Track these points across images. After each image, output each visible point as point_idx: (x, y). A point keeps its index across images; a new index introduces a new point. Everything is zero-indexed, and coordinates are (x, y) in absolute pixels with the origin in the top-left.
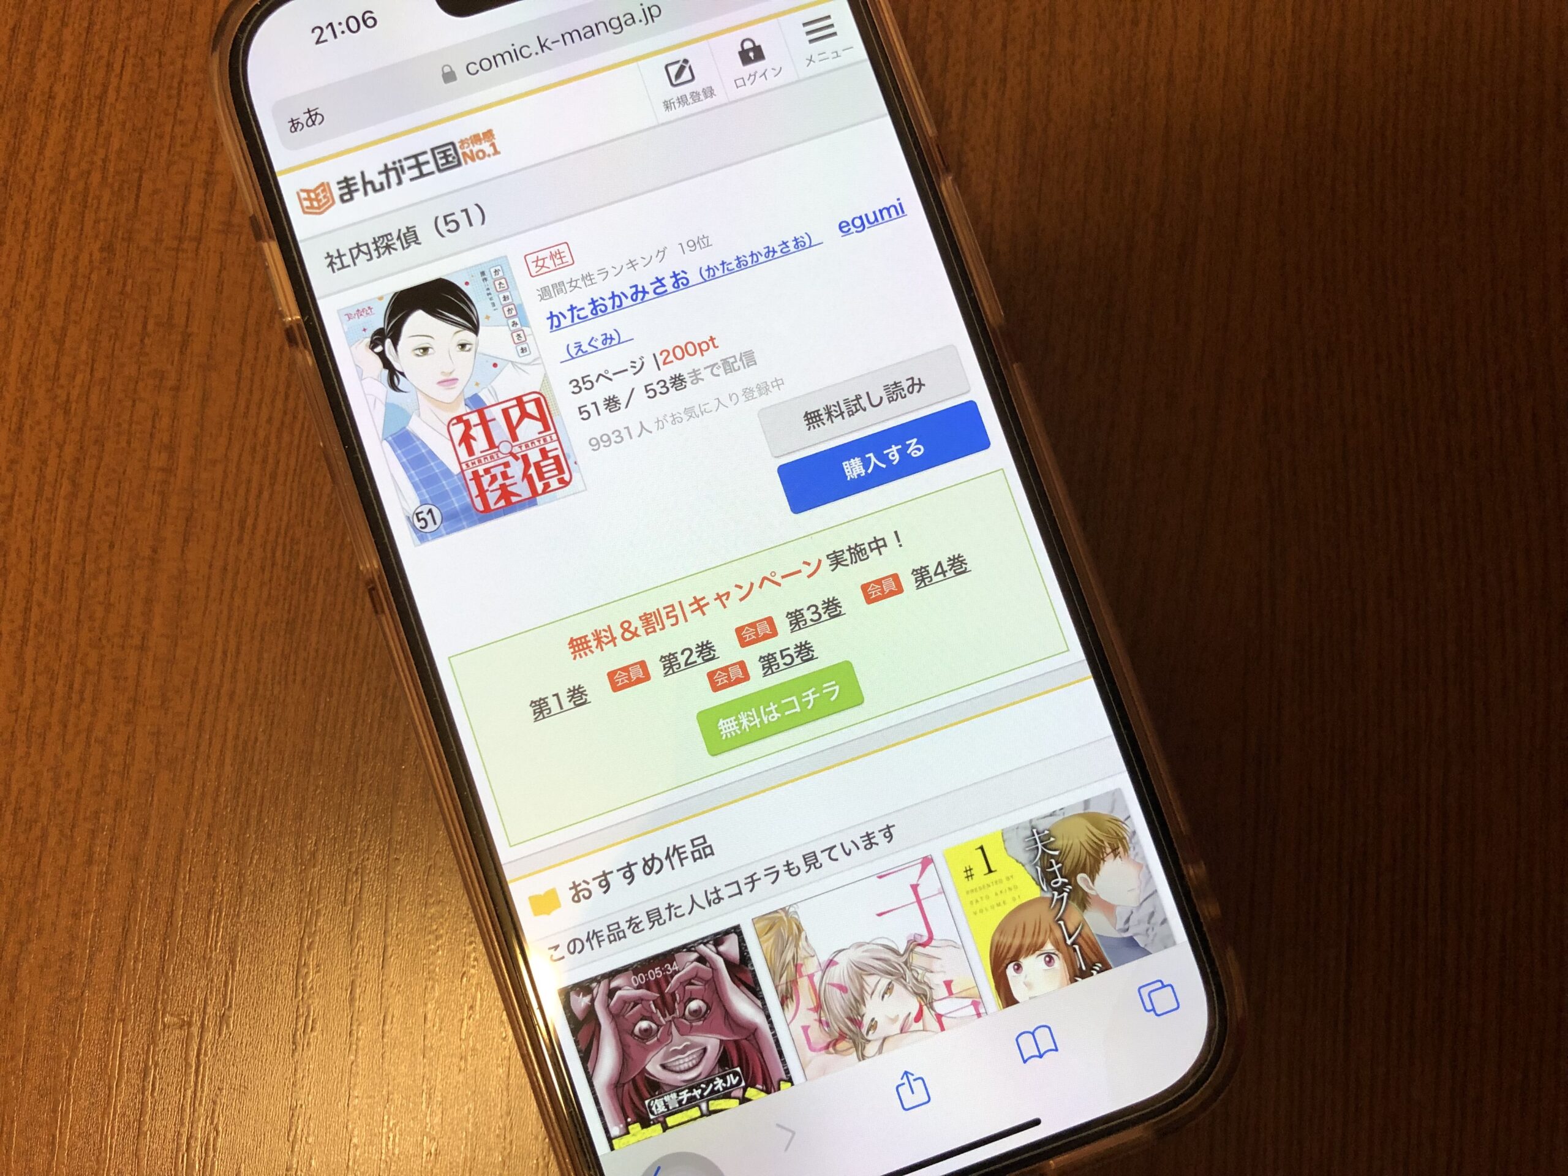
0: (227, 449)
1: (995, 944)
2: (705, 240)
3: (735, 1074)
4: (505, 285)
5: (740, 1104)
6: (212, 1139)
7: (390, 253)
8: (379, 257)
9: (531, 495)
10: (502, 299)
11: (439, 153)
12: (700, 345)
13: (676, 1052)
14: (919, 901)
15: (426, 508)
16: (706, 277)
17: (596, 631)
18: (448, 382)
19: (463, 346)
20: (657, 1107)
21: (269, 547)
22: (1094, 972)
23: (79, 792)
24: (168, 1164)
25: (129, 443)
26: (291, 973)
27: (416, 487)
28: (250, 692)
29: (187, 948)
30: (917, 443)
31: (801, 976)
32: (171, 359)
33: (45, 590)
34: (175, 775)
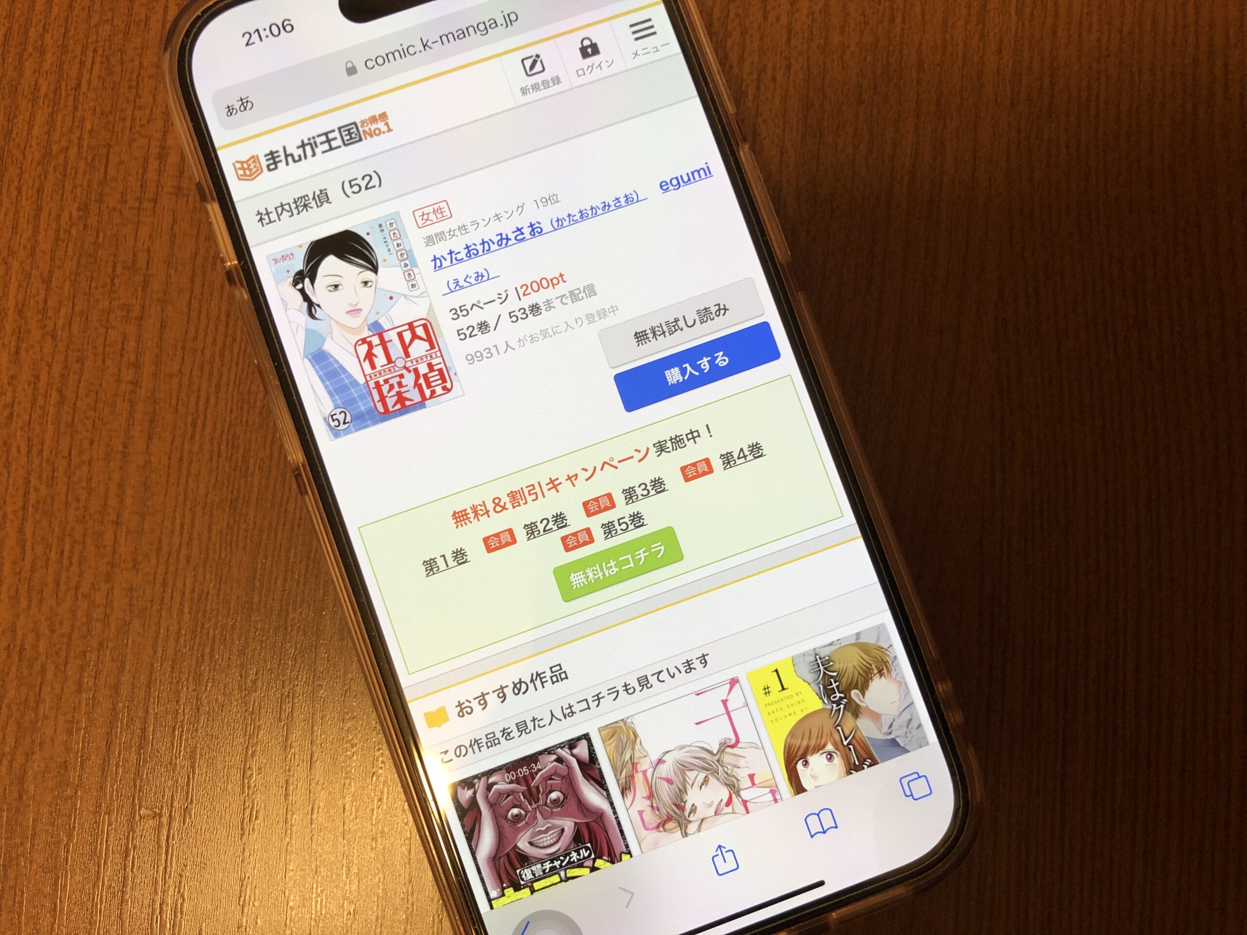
0: (181, 365)
1: (787, 747)
2: (555, 198)
3: (587, 849)
4: (398, 235)
6: (179, 904)
7: (307, 211)
8: (299, 213)
9: (420, 400)
10: (396, 246)
11: (344, 131)
12: (552, 280)
13: (541, 832)
14: (728, 713)
15: (338, 411)
16: (556, 226)
17: (473, 505)
18: (355, 311)
19: (366, 283)
20: (526, 875)
21: (215, 445)
22: (865, 766)
23: (70, 638)
24: (145, 924)
25: (104, 361)
26: (239, 775)
28: (202, 556)
29: (157, 756)
30: (723, 356)
31: (637, 772)
32: (135, 296)
33: (40, 477)
34: (145, 622)
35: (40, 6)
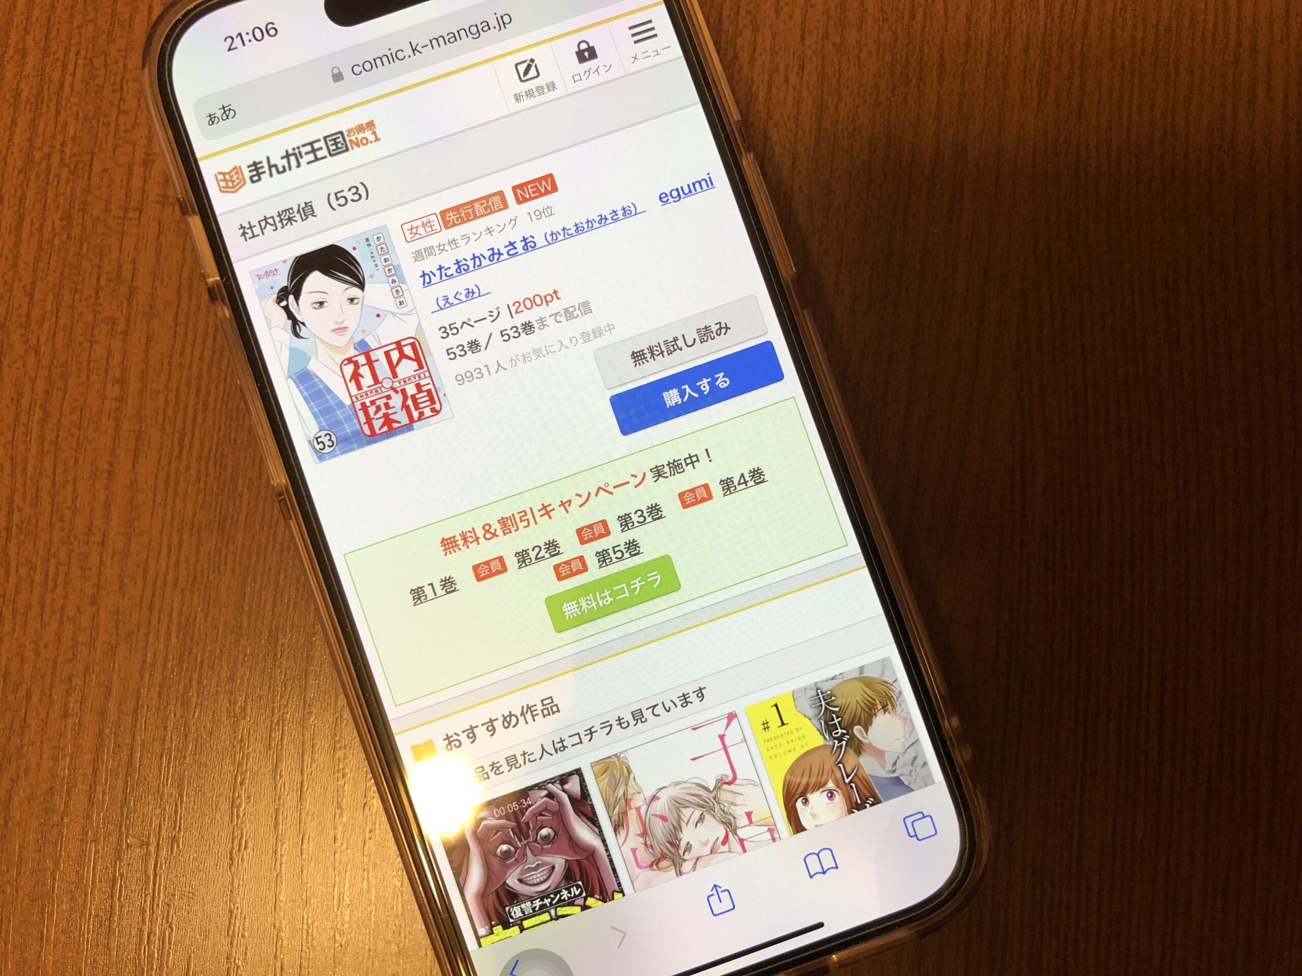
0: (168, 381)
1: (787, 784)
2: (549, 210)
3: (578, 887)
4: (386, 249)
5: (582, 910)
6: (167, 934)
7: (292, 224)
8: (283, 227)
9: (408, 422)
10: (383, 261)
11: (330, 140)
12: (545, 297)
13: (530, 869)
14: (725, 748)
15: (323, 433)
16: (550, 241)
17: (463, 532)
18: (341, 330)
19: (352, 300)
20: (515, 913)
21: (203, 463)
22: (868, 805)
23: (55, 660)
24: (133, 954)
25: (88, 377)
26: (227, 804)
27: (315, 416)
28: (190, 579)
29: (144, 784)
30: (724, 377)
31: (630, 808)
32: (120, 308)
33: (24, 498)
34: (131, 646)
35: (20, 7)
